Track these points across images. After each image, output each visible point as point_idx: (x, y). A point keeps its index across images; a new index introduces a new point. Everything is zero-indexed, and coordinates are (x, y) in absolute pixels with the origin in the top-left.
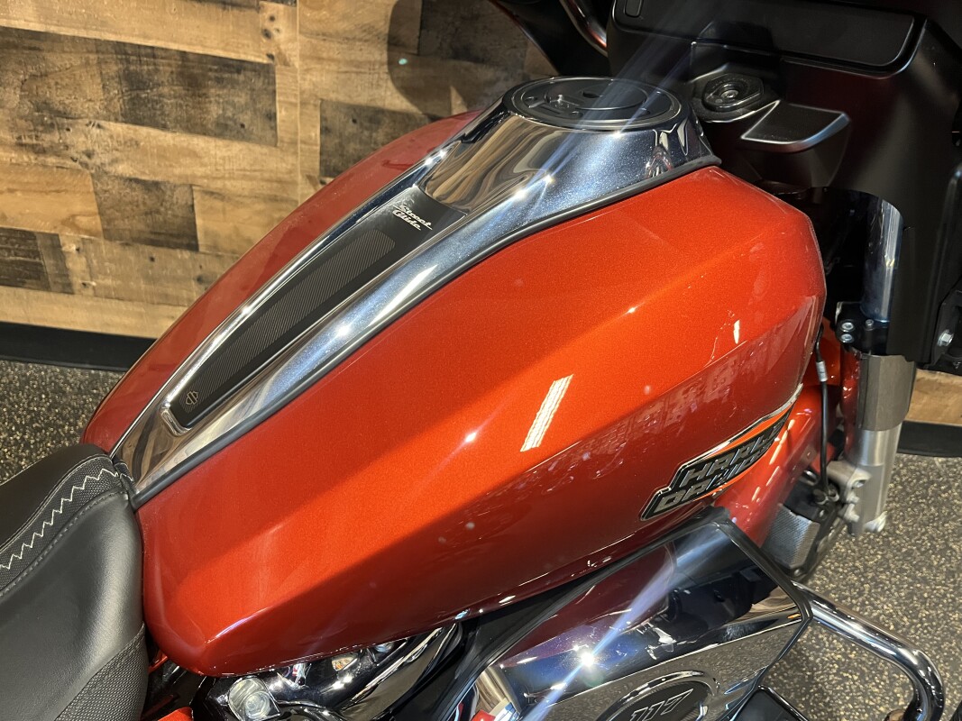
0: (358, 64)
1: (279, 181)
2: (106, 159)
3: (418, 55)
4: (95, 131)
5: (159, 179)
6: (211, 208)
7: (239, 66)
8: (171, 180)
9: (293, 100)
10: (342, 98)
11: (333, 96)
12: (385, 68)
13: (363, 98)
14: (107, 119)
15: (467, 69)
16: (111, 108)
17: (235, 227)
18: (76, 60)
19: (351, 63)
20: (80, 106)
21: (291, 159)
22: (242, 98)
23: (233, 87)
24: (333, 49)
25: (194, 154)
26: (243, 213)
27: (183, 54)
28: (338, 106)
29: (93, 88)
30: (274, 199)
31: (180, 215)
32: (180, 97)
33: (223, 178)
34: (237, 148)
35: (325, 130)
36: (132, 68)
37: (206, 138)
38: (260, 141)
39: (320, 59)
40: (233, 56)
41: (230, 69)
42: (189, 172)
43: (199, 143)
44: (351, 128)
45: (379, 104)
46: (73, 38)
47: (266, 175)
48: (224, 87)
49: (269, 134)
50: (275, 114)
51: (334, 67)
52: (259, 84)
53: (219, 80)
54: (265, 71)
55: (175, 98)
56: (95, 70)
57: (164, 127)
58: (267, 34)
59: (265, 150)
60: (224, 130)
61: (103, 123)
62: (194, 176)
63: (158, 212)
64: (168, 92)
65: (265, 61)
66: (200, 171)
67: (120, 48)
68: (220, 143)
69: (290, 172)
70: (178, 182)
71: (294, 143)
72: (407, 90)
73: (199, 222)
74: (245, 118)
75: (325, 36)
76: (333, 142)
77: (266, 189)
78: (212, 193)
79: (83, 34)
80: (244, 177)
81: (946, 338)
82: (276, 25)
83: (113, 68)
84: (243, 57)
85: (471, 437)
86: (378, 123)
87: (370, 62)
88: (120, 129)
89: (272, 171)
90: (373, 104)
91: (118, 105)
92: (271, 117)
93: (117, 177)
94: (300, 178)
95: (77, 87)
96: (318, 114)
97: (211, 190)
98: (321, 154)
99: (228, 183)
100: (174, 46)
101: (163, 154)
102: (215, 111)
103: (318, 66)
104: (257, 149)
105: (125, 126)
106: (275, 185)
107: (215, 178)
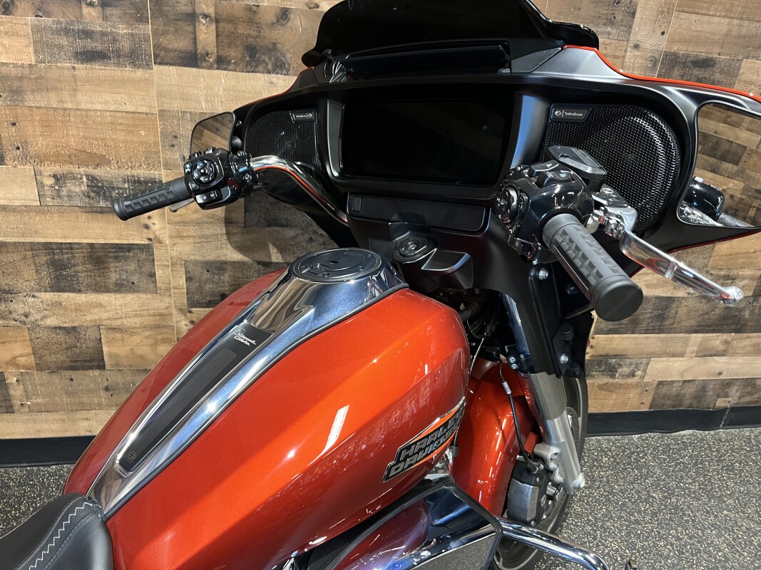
0: (207, 237)
1: (160, 315)
2: (38, 317)
3: (245, 227)
4: (31, 300)
5: (76, 324)
6: (114, 339)
7: (130, 247)
8: (85, 324)
9: (167, 263)
10: (198, 258)
11: (192, 258)
12: (225, 237)
13: (212, 256)
14: (39, 291)
15: (277, 231)
16: (42, 284)
17: (132, 350)
18: (16, 257)
19: (203, 236)
20: (20, 285)
21: (167, 300)
22: (132, 266)
23: (126, 261)
24: (191, 230)
25: (100, 305)
26: (136, 339)
27: (91, 245)
28: (196, 263)
29: (29, 273)
30: (157, 327)
31: (91, 346)
32: (90, 271)
33: (121, 318)
34: (130, 297)
35: (189, 279)
36: (56, 257)
37: (109, 294)
38: (145, 291)
39: (182, 237)
40: (125, 242)
41: (122, 251)
42: (97, 317)
43: (104, 298)
44: (206, 276)
45: (223, 258)
46: (15, 243)
47: (151, 312)
48: (120, 261)
49: (152, 286)
50: (155, 273)
51: (191, 240)
52: (143, 256)
53: (116, 258)
54: (147, 249)
55: (86, 272)
56: (30, 261)
57: (79, 291)
58: (147, 227)
59: (149, 296)
60: (120, 287)
61: (36, 294)
62: (101, 320)
63: (76, 347)
64: (82, 270)
65: (147, 242)
66: (104, 315)
67: (48, 247)
68: (118, 296)
69: (167, 308)
70: (89, 324)
71: (168, 289)
72: (241, 248)
73: (105, 349)
74: (135, 278)
75: (185, 223)
76: (195, 285)
77: (150, 321)
78: (114, 329)
79: (22, 240)
80: (136, 316)
81: (564, 359)
82: (152, 221)
83: (44, 259)
84: (131, 242)
85: (291, 454)
86: (224, 270)
87: (214, 235)
88: (49, 296)
89: (155, 309)
90: (219, 259)
91: (46, 281)
92: (153, 275)
93: (46, 328)
94: (174, 311)
95: (18, 273)
96: (183, 269)
97: (113, 327)
98: (187, 294)
99: (125, 321)
100: (85, 241)
101: (78, 309)
102: (114, 277)
103: (181, 241)
104: (144, 296)
105: (51, 294)
106: (158, 317)
107: (115, 319)
